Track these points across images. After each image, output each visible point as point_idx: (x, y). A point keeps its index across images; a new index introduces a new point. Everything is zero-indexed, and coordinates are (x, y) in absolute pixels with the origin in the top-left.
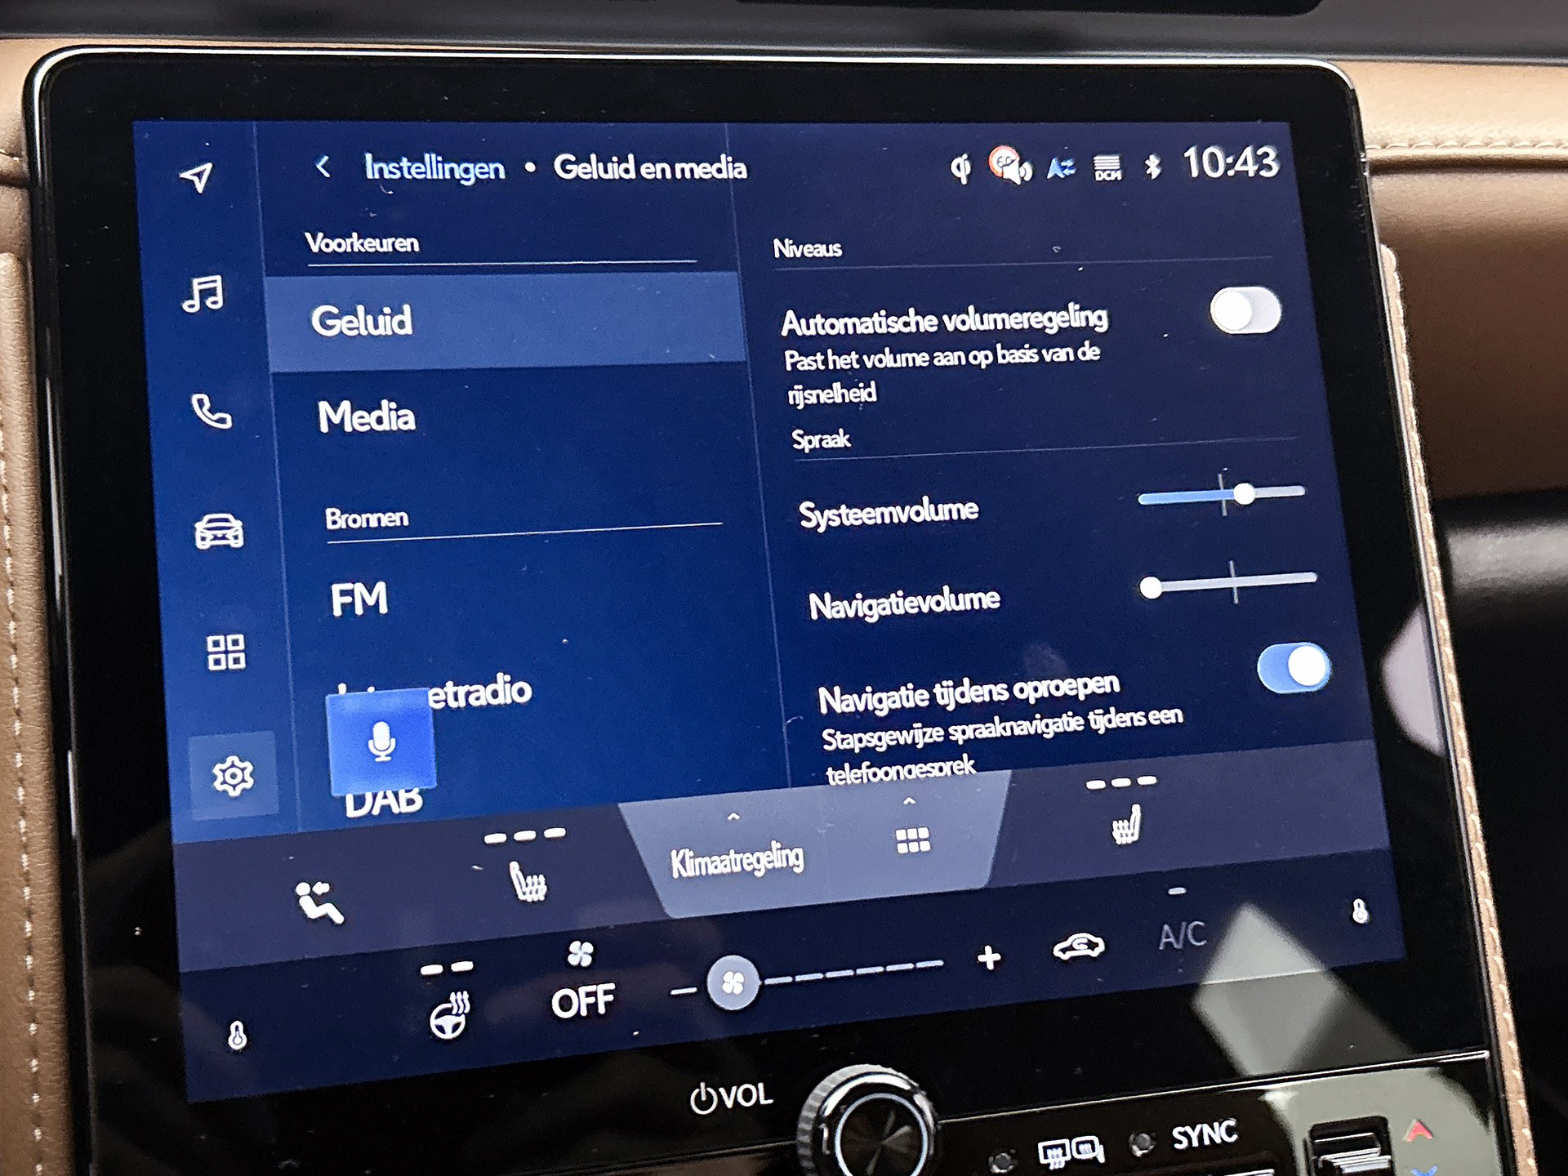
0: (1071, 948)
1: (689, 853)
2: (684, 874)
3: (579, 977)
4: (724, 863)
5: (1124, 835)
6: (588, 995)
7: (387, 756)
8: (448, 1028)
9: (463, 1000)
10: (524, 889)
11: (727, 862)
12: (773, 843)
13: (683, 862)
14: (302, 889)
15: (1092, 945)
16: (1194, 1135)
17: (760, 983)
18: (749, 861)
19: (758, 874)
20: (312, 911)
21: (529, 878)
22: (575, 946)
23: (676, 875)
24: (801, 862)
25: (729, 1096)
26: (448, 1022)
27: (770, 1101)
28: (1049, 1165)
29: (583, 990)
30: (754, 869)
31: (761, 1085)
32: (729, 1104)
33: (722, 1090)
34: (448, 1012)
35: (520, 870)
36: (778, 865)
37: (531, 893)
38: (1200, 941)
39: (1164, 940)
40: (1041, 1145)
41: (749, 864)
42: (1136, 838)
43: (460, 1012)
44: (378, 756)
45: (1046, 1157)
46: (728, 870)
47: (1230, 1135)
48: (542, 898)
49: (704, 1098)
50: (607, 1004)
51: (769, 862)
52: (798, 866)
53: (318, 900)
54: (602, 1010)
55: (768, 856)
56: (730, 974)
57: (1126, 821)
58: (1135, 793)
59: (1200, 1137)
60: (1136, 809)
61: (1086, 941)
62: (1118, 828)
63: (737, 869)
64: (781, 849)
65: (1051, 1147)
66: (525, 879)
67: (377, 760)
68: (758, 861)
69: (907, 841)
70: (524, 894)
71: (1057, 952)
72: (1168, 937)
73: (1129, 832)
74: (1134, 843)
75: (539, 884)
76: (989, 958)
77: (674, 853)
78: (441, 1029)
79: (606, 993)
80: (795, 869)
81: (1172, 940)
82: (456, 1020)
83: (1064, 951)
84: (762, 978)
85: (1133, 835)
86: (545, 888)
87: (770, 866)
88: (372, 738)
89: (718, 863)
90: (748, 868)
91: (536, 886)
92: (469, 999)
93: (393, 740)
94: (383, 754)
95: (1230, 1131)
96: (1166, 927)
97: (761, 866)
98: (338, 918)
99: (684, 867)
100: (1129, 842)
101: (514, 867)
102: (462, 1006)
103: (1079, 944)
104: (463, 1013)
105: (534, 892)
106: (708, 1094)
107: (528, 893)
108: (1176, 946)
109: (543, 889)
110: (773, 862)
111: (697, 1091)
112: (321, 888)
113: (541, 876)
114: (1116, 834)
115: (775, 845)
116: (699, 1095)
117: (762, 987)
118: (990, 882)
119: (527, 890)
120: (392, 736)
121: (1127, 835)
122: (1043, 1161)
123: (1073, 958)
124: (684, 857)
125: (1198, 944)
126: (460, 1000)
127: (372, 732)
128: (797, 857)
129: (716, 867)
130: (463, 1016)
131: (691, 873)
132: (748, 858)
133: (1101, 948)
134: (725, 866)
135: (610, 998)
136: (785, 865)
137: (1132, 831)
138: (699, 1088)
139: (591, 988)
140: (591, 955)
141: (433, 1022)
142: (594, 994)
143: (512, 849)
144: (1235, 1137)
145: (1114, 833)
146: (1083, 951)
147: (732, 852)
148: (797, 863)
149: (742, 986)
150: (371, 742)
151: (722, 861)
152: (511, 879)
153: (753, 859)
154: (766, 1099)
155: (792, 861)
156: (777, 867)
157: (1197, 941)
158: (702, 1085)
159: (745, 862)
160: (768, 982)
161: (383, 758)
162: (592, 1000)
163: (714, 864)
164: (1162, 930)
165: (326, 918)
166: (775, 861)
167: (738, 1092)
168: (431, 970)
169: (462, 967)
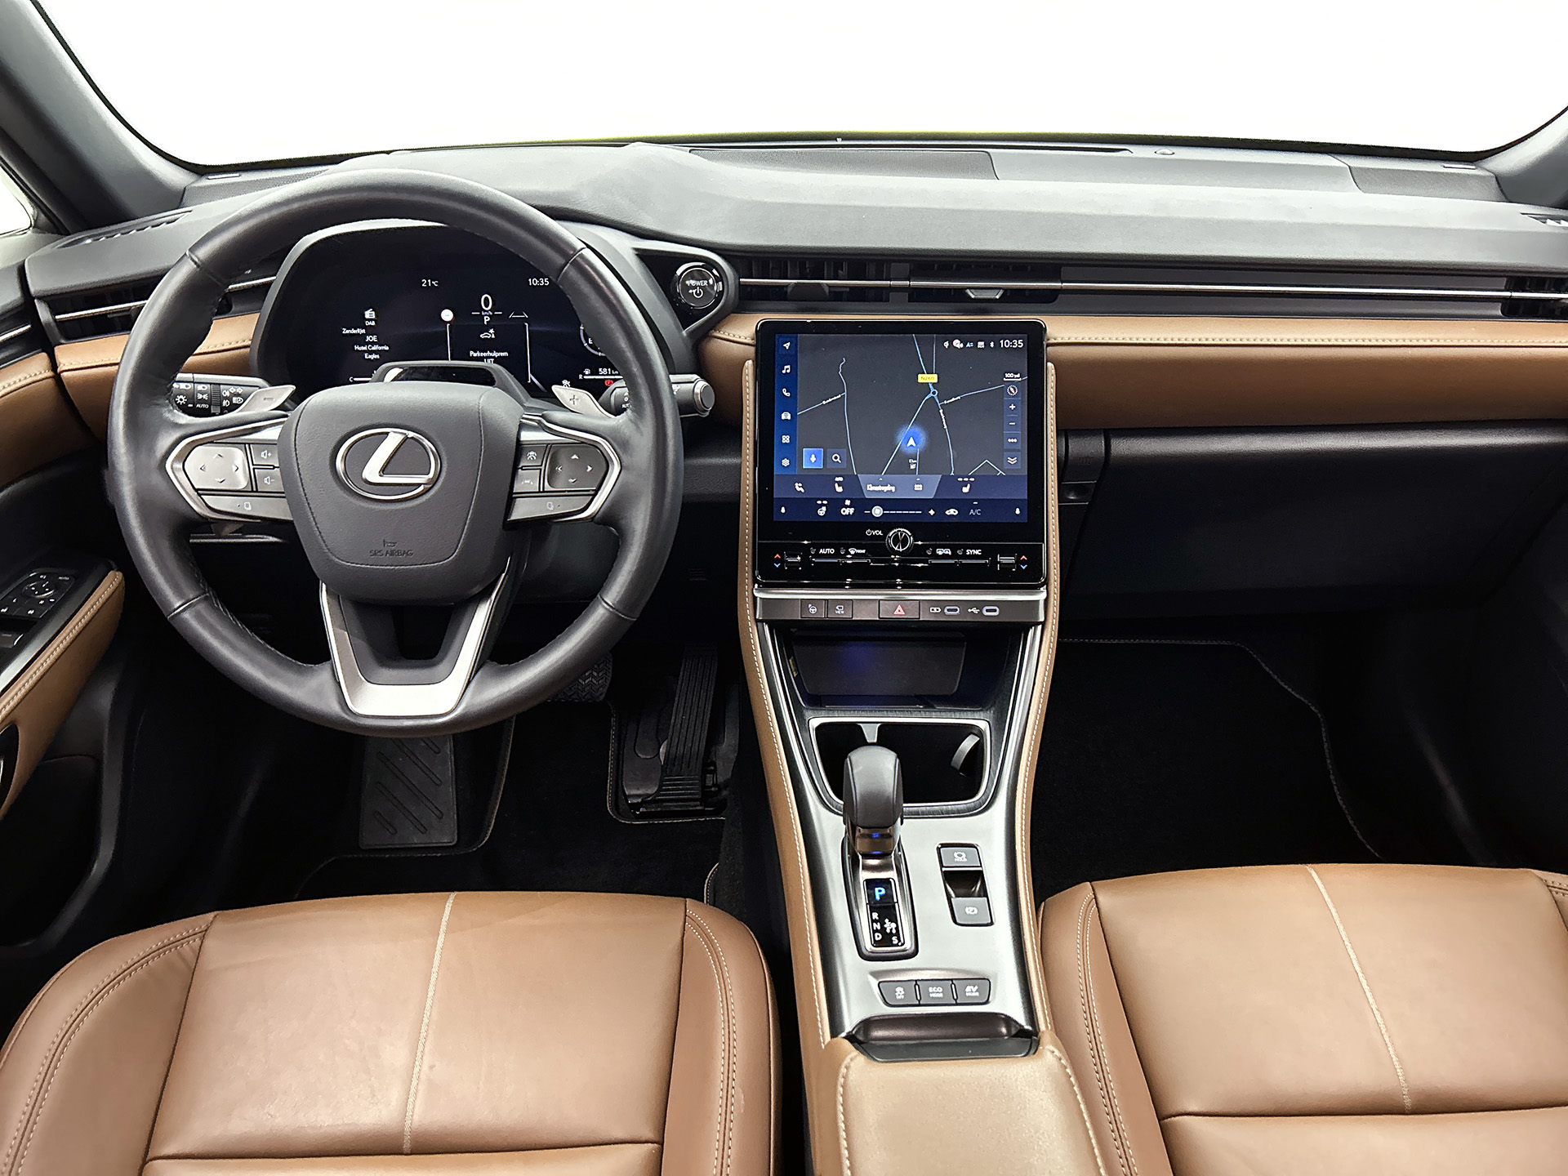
0: (950, 512)
3: (847, 507)
4: (878, 488)
8: (821, 513)
13: (870, 487)
14: (796, 484)
15: (955, 512)
19: (885, 491)
20: (798, 489)
21: (839, 487)
22: (847, 501)
23: (868, 489)
26: (821, 511)
32: (873, 534)
33: (872, 531)
35: (837, 486)
40: (937, 549)
42: (968, 491)
46: (879, 490)
48: (841, 491)
50: (852, 513)
53: (799, 487)
55: (887, 488)
56: (877, 510)
58: (969, 482)
60: (969, 485)
63: (881, 490)
69: (917, 488)
70: (838, 490)
76: (932, 512)
77: (868, 485)
79: (852, 510)
80: (893, 491)
83: (948, 513)
84: (883, 511)
86: (842, 489)
90: (883, 490)
91: (840, 489)
92: (826, 508)
96: (971, 510)
98: (803, 491)
100: (966, 492)
103: (952, 511)
104: (824, 510)
106: (870, 532)
112: (800, 485)
113: (842, 487)
116: (868, 532)
117: (883, 513)
118: (934, 497)
123: (950, 514)
126: (824, 508)
127: (811, 455)
129: (876, 489)
131: (871, 489)
133: (957, 513)
139: (849, 509)
140: (850, 503)
141: (819, 512)
143: (836, 481)
144: (981, 553)
146: (953, 513)
147: (880, 486)
149: (879, 512)
150: (811, 457)
152: (835, 487)
153: (884, 488)
155: (893, 489)
157: (979, 513)
158: (869, 530)
159: (882, 488)
162: (849, 511)
165: (800, 490)
167: (875, 532)
168: (819, 502)
169: (825, 502)
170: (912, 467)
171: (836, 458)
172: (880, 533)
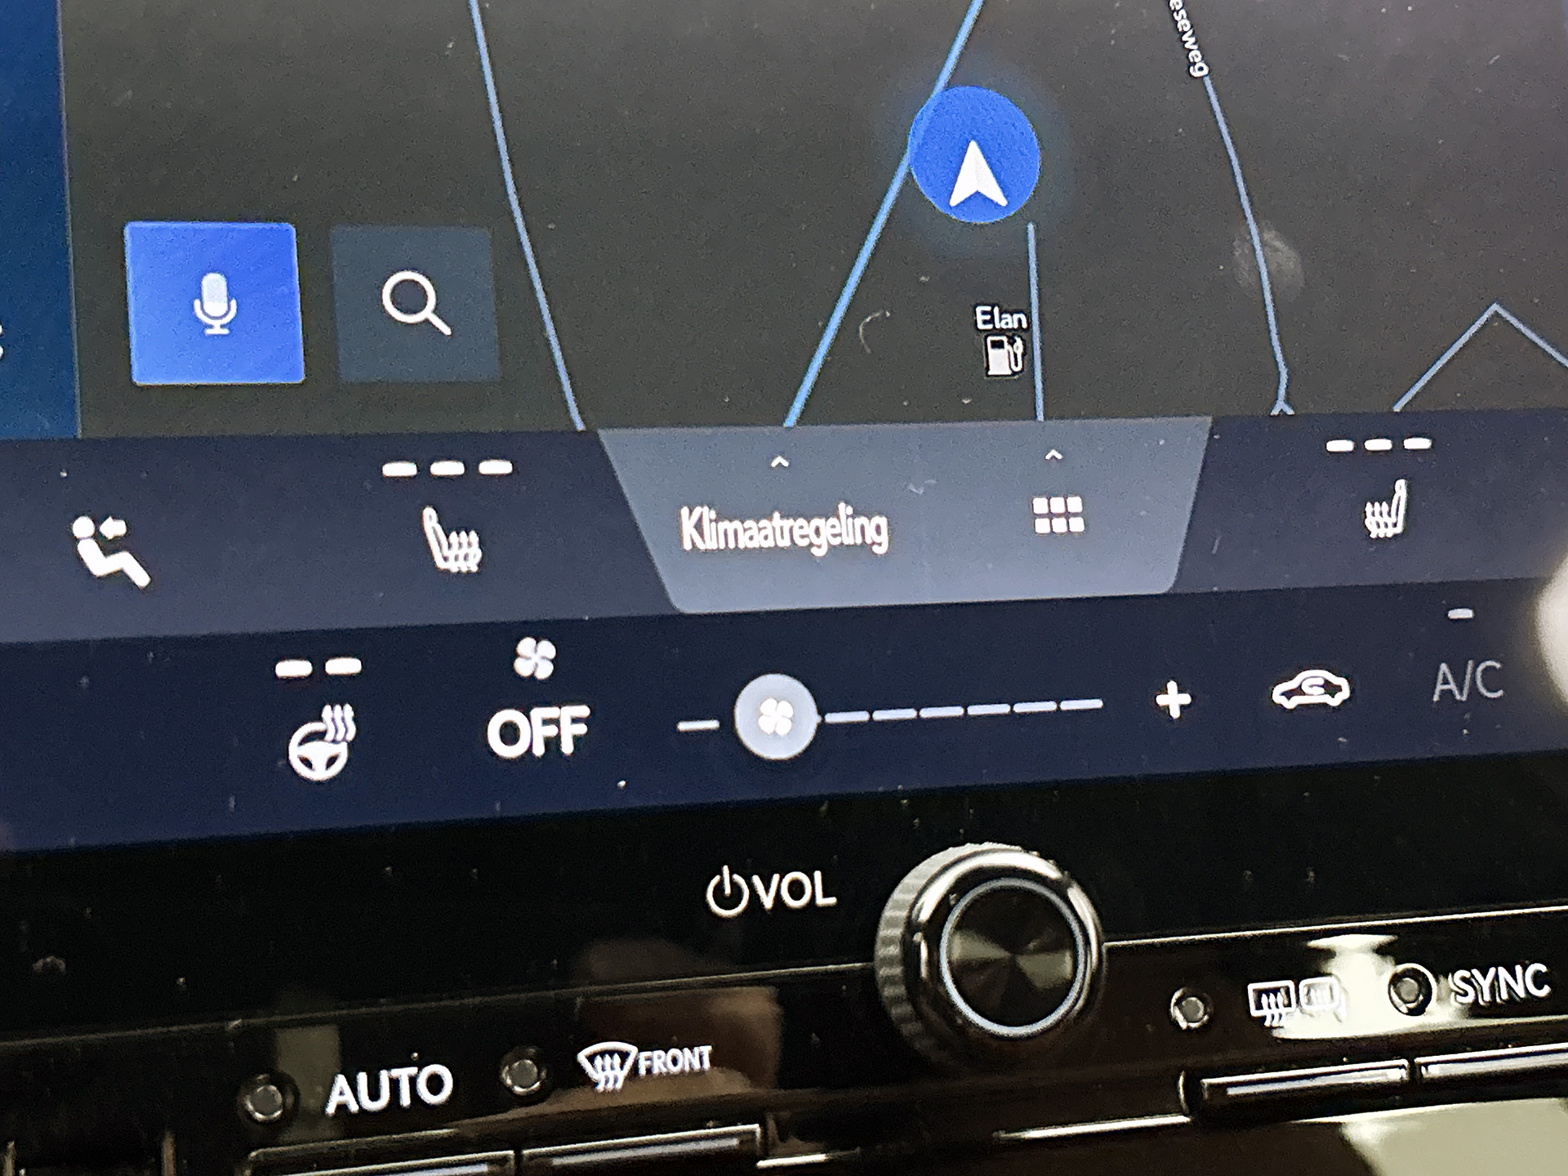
0: (1299, 691)
1: (709, 514)
2: (701, 545)
3: (530, 695)
4: (763, 533)
5: (1382, 525)
6: (546, 722)
7: (223, 326)
8: (319, 762)
9: (343, 719)
10: (446, 552)
11: (769, 532)
12: (842, 506)
13: (699, 526)
15: (1330, 689)
16: (1486, 984)
17: (817, 719)
18: (803, 532)
19: (818, 552)
20: (99, 564)
21: (453, 535)
22: (526, 645)
23: (688, 546)
24: (884, 538)
25: (767, 889)
26: (318, 752)
27: (832, 901)
28: (1264, 1018)
29: (539, 713)
30: (811, 545)
31: (818, 875)
32: (768, 902)
33: (756, 879)
34: (320, 736)
35: (440, 522)
36: (848, 541)
37: (456, 558)
38: (1496, 691)
39: (1440, 687)
40: (1251, 987)
41: (803, 537)
42: (1399, 529)
43: (339, 737)
44: (211, 327)
45: (1259, 1007)
46: (770, 543)
47: (1539, 987)
48: (475, 569)
49: (728, 891)
50: (577, 739)
51: (835, 536)
52: (880, 544)
53: (109, 547)
54: (567, 748)
55: (833, 526)
56: (771, 702)
57: (1385, 504)
58: (1398, 462)
59: (1494, 989)
60: (1401, 486)
61: (1322, 682)
62: (1373, 514)
63: (785, 543)
64: (853, 517)
65: (1267, 992)
66: (448, 536)
67: (209, 332)
68: (817, 531)
69: (1051, 516)
70: (446, 559)
71: (1277, 697)
72: (1446, 682)
73: (1391, 521)
74: (1395, 536)
75: (469, 544)
76: (1173, 699)
77: (685, 511)
78: (307, 763)
79: (575, 720)
80: (875, 549)
81: (1452, 686)
82: (333, 750)
83: (1289, 694)
84: (822, 712)
85: (1395, 525)
86: (479, 554)
87: (836, 542)
88: (200, 297)
89: (754, 532)
90: (803, 543)
91: (465, 549)
92: (355, 719)
93: (234, 303)
94: (217, 323)
95: (1539, 980)
96: (1444, 667)
97: (822, 541)
98: (141, 578)
99: (702, 535)
100: (1390, 535)
101: (430, 516)
102: (342, 730)
103: (1312, 686)
104: (344, 739)
105: (461, 558)
106: (734, 885)
107: (452, 559)
108: (1458, 697)
109: (476, 554)
110: (840, 535)
111: (717, 879)
112: (114, 528)
113: (473, 534)
114: (1370, 523)
115: (844, 509)
116: (719, 888)
117: (822, 727)
118: (1176, 583)
119: (451, 554)
120: (231, 295)
121: (1386, 526)
122: (1255, 1013)
123: (1301, 707)
124: (700, 519)
125: (1490, 695)
126: (339, 720)
127: (200, 288)
128: (878, 529)
129: (751, 538)
130: (344, 746)
131: (711, 544)
132: (801, 527)
133: (1345, 694)
134: (766, 538)
135: (582, 729)
136: (859, 541)
137: (1393, 519)
138: (721, 874)
139: (551, 712)
140: (553, 661)
141: (295, 751)
142: (556, 722)
143: (425, 489)
144: (1546, 990)
145: (1367, 522)
146: (1316, 696)
147: (777, 515)
148: (877, 539)
149: (790, 722)
150: (197, 303)
151: (760, 529)
152: (424, 535)
153: (809, 529)
154: (825, 895)
155: (871, 535)
156: (846, 543)
157: (1489, 690)
158: (726, 869)
159: (797, 533)
160: (832, 718)
161: (217, 330)
162: (552, 731)
163: (749, 533)
164: (1438, 669)
165: (120, 576)
166: (844, 535)
167: (781, 883)
168: (293, 668)
169: (344, 666)
170: (1000, 362)
171: (409, 298)
172: (815, 890)
